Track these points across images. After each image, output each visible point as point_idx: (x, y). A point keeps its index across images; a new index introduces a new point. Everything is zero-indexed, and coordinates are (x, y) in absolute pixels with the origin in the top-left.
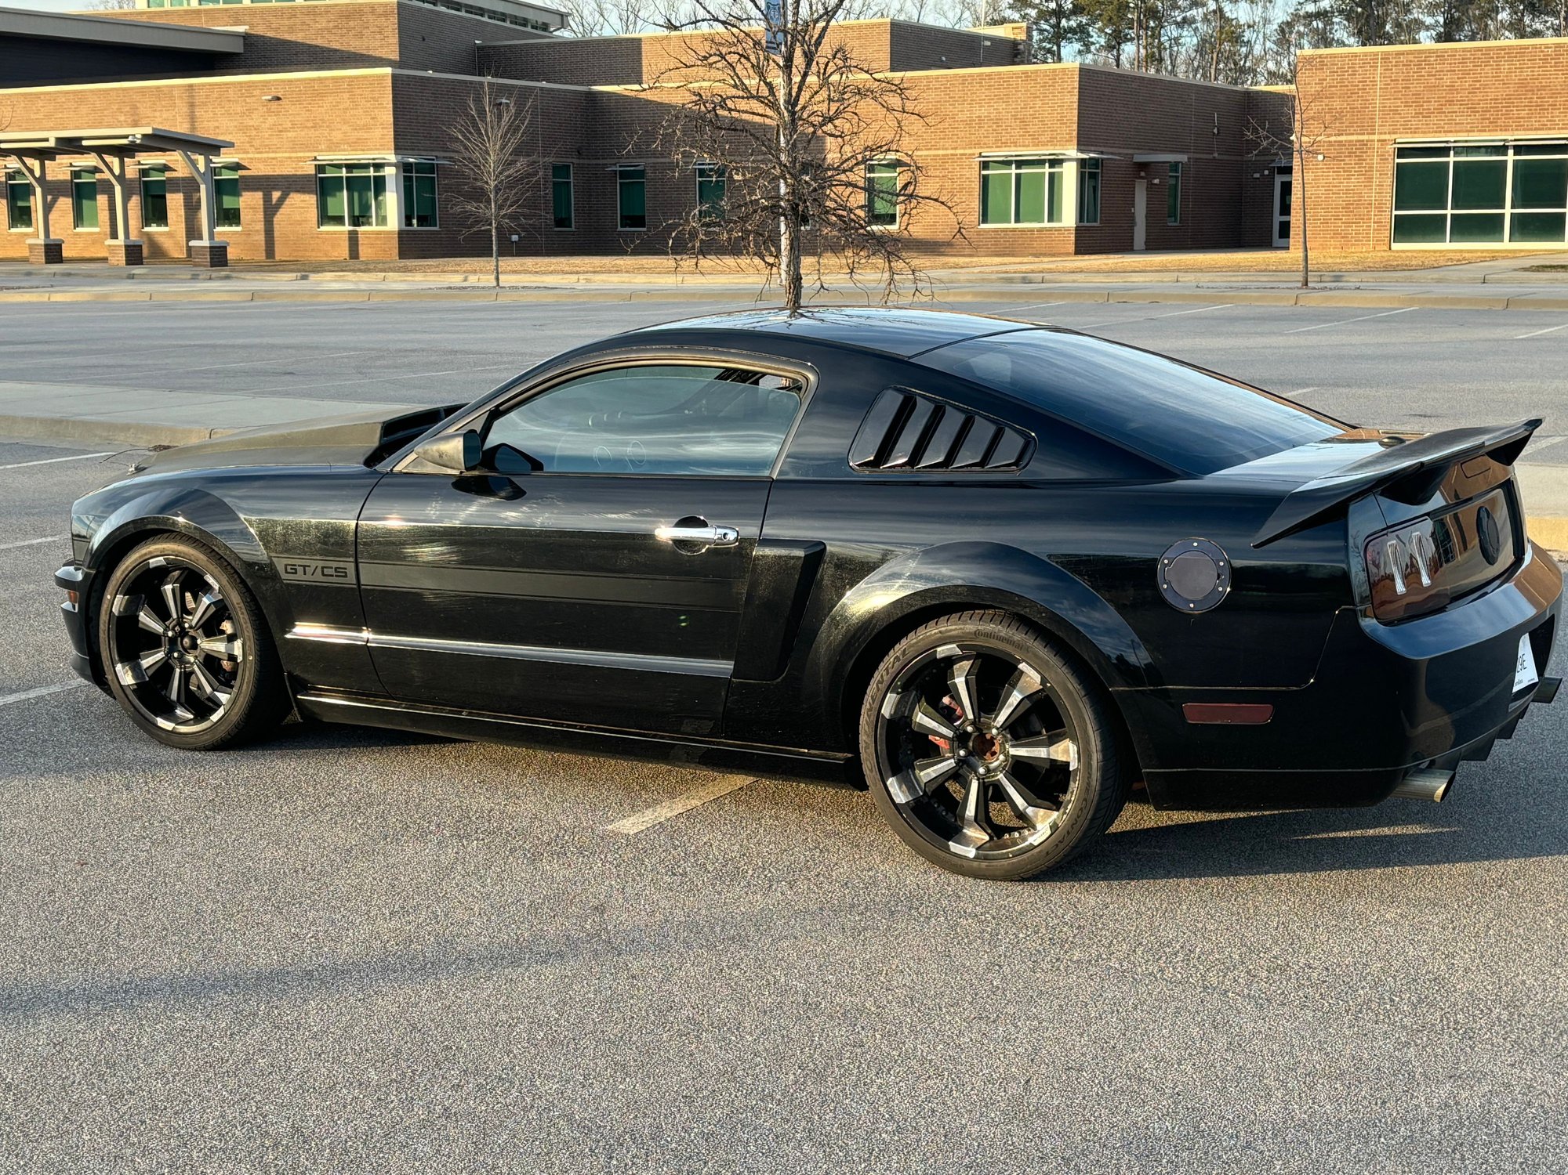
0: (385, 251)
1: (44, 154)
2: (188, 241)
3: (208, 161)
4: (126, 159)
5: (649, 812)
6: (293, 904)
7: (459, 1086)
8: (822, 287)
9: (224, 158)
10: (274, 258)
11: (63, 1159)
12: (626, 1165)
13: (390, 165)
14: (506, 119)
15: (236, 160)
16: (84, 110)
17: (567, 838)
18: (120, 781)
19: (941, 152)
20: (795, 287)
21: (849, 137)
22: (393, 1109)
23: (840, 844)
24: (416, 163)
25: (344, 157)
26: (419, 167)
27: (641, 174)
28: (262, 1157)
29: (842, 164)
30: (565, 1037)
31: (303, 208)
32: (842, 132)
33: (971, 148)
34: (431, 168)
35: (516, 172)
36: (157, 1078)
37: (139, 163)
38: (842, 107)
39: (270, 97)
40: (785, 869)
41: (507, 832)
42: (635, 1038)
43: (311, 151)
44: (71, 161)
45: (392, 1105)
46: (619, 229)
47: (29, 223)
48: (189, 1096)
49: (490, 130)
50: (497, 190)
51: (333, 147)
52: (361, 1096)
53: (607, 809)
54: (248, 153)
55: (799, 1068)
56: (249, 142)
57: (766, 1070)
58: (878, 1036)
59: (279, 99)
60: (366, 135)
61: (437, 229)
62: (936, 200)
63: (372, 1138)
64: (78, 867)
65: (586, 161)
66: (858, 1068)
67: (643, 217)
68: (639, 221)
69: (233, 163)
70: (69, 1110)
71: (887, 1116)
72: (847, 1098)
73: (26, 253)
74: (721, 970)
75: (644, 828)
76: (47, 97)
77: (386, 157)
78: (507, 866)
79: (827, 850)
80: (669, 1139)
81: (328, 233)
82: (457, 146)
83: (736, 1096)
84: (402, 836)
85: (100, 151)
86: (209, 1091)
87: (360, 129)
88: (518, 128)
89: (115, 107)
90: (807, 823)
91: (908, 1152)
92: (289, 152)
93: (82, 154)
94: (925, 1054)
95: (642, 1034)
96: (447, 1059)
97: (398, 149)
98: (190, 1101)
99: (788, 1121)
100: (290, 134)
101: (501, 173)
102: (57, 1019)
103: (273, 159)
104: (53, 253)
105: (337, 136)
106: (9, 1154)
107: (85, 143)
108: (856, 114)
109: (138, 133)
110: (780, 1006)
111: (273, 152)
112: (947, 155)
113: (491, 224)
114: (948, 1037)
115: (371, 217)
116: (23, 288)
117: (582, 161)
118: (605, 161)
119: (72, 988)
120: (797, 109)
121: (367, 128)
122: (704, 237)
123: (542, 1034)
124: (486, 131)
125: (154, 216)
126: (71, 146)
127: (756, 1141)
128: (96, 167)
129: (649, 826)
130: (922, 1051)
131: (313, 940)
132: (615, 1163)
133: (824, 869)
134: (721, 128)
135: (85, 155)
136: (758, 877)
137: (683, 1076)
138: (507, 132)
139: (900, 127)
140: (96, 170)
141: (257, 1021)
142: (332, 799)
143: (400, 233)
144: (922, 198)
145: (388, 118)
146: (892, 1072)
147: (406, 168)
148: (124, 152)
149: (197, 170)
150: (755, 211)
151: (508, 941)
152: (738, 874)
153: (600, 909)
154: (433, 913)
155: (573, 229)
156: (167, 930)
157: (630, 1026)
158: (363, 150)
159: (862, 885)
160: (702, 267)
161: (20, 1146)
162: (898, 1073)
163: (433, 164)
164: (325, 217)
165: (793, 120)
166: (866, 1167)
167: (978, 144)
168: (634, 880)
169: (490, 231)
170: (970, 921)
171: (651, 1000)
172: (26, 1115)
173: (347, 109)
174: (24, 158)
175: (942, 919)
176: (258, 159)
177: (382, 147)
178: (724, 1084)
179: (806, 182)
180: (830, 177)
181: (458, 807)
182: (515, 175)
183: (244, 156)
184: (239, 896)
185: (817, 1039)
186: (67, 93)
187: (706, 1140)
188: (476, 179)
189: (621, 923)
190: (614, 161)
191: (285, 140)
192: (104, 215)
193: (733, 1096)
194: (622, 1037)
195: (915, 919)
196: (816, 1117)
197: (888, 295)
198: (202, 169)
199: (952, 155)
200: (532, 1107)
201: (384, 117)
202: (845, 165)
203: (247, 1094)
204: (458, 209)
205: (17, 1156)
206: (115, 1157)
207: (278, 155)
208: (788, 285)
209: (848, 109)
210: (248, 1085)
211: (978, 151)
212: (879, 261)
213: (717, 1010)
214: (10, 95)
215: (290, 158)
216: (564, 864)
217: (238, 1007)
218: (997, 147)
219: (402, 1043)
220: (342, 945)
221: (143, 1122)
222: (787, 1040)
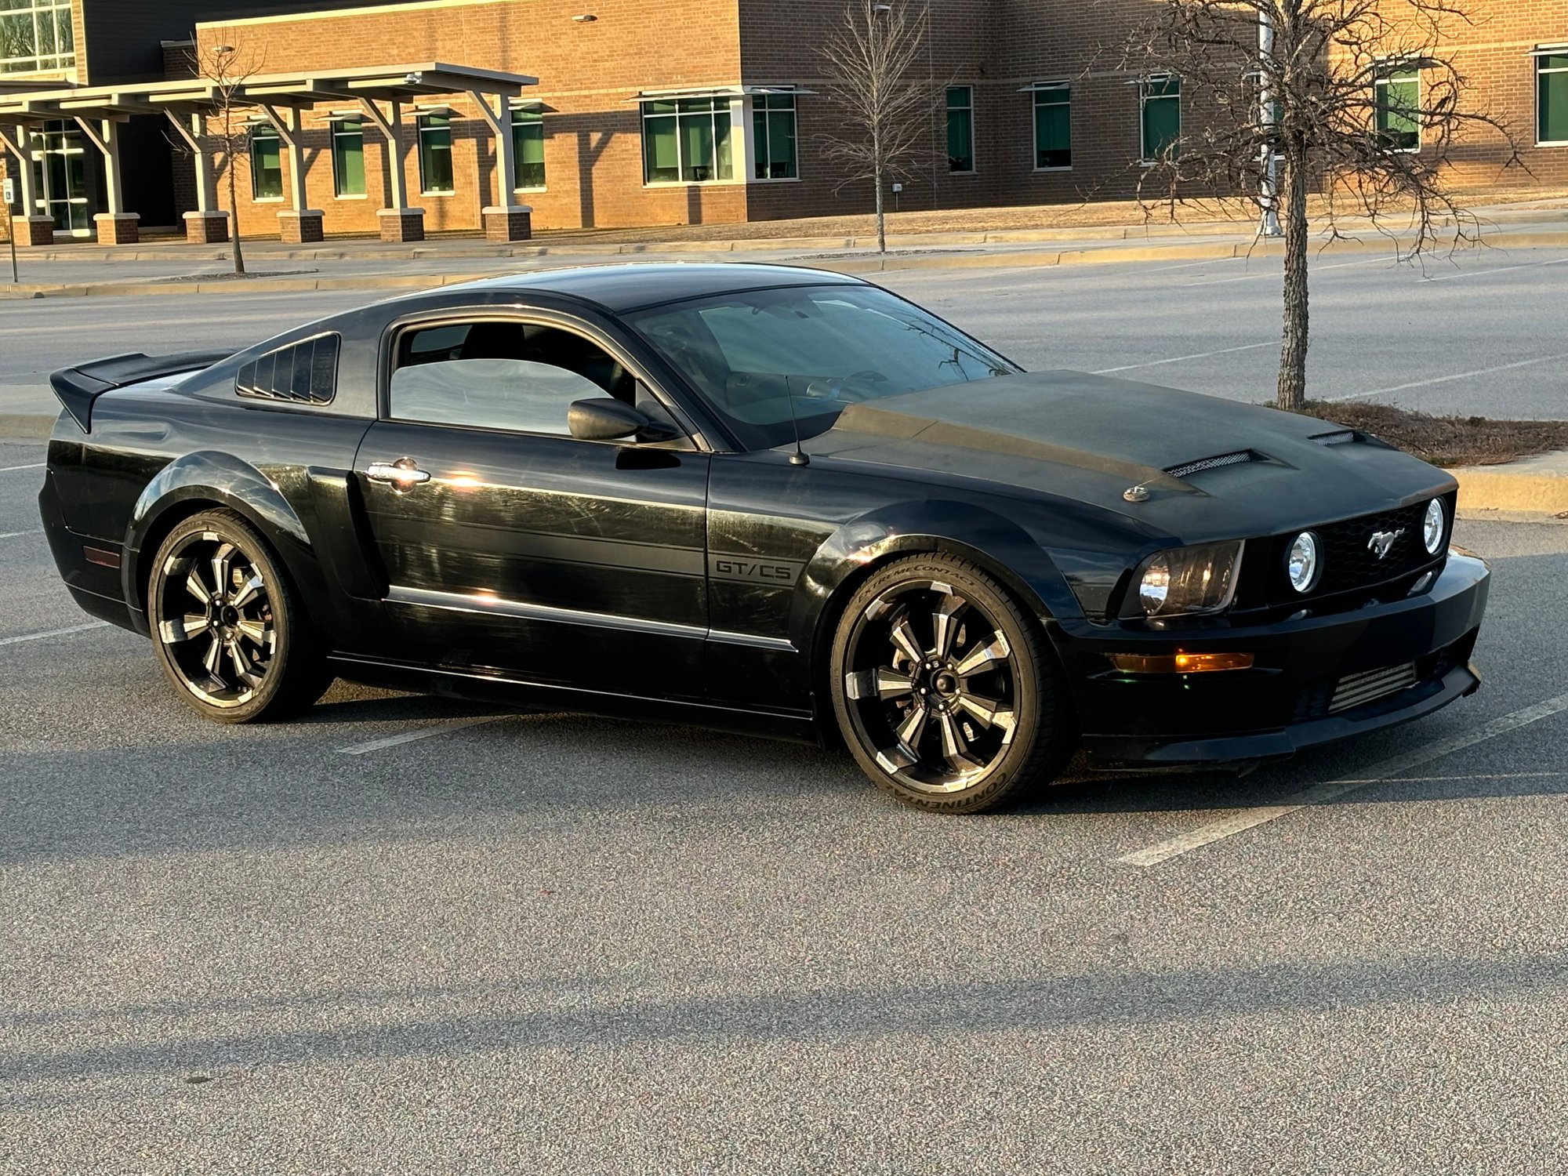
0: (730, 211)
1: (299, 102)
2: (482, 208)
3: (505, 104)
4: (401, 105)
5: (1164, 845)
6: (784, 930)
7: (997, 1093)
8: (1336, 234)
9: (527, 98)
10: (592, 226)
11: (607, 1148)
12: (1187, 1163)
13: (736, 98)
14: (893, 32)
15: (539, 100)
16: (346, 42)
17: (1073, 869)
18: (566, 813)
19: (1479, 47)
20: (1298, 236)
21: (1368, 44)
22: (932, 1111)
23: (1395, 877)
24: (769, 95)
25: (676, 91)
26: (774, 100)
27: (1065, 94)
28: (807, 1149)
29: (1358, 78)
30: (1103, 1053)
31: (624, 159)
32: (1359, 38)
33: (1523, 39)
34: (789, 101)
35: (907, 101)
36: (682, 1082)
37: (417, 109)
38: (1359, 8)
39: (582, 17)
40: (1332, 902)
41: (1005, 864)
42: (1180, 1056)
43: (634, 85)
44: (331, 109)
45: (930, 1108)
46: (1036, 169)
47: (278, 191)
48: (719, 1097)
49: (872, 48)
50: (882, 125)
51: (663, 78)
52: (897, 1100)
53: (1114, 842)
54: (555, 91)
55: (1366, 1085)
56: (555, 77)
57: (1329, 1086)
58: (1453, 1059)
59: (593, 18)
60: (705, 61)
61: (796, 179)
62: (1484, 119)
63: (916, 1135)
64: (546, 896)
65: (991, 82)
66: (1433, 1086)
67: (1068, 152)
68: (1061, 157)
69: (536, 104)
70: (600, 1107)
71: (1468, 1128)
72: (1422, 1112)
73: (276, 229)
74: (1268, 996)
75: (1160, 861)
76: (300, 27)
77: (730, 88)
78: (1010, 897)
79: (1380, 883)
80: (1230, 1143)
81: (656, 190)
82: (830, 71)
83: (1298, 1108)
84: (888, 866)
85: (369, 94)
86: (739, 1093)
87: (698, 53)
88: (908, 45)
89: (385, 38)
90: (1353, 856)
91: (1494, 1159)
92: (606, 87)
93: (347, 99)
94: (1507, 1075)
95: (1187, 1052)
96: (979, 1070)
97: (746, 78)
98: (722, 1102)
99: (1358, 1131)
100: (607, 64)
101: (886, 104)
102: (564, 1031)
103: (586, 97)
104: (312, 228)
105: (668, 63)
106: (552, 1144)
107: (352, 85)
108: (1377, 15)
109: (418, 68)
110: (1340, 1028)
111: (586, 88)
112: (1489, 50)
113: (874, 171)
114: (1533, 1059)
115: (712, 168)
116: (282, 274)
117: (983, 82)
118: (1017, 80)
119: (572, 1004)
120: (1300, 11)
121: (707, 51)
122: (1182, 179)
123: (1078, 1050)
124: (868, 51)
125: (435, 176)
126: (334, 89)
127: (1325, 1147)
128: (362, 116)
129: (1166, 858)
130: (1504, 1073)
131: (813, 963)
132: (1175, 1161)
133: (1377, 902)
134: (1203, 41)
135: (351, 101)
136: (1301, 908)
137: (1237, 1090)
138: (896, 48)
139: (1436, 28)
140: (363, 119)
141: (772, 1033)
142: (803, 831)
143: (750, 187)
144: (1465, 116)
145: (733, 35)
146: (1471, 1090)
147: (758, 101)
148: (399, 95)
149: (492, 114)
150: (1247, 143)
151: (1024, 966)
152: (1276, 907)
153: (1123, 938)
154: (936, 939)
155: (974, 171)
156: (656, 953)
157: (1173, 1045)
158: (701, 81)
159: (1423, 918)
160: (1179, 214)
161: (560, 1138)
162: (1478, 1091)
163: (792, 95)
164: (652, 170)
165: (1295, 27)
166: (1447, 1171)
167: (1533, 34)
168: (1157, 911)
169: (873, 179)
170: (1554, 953)
171: (1192, 1022)
172: (558, 1112)
173: (681, 28)
174: (274, 107)
175: (1521, 951)
176: (568, 97)
177: (726, 76)
178: (1284, 1098)
179: (1312, 103)
180: (1343, 95)
181: (944, 839)
182: (906, 105)
183: (550, 94)
184: (725, 923)
185: (1383, 1059)
186: (325, 20)
187: (1271, 1145)
188: (854, 113)
189: (1147, 951)
190: (1028, 80)
191: (601, 73)
192: (375, 178)
193: (1295, 1108)
194: (1165, 1055)
195: (1488, 951)
196: (1389, 1128)
197: (1421, 242)
198: (498, 115)
199: (1495, 49)
200: (1078, 1113)
201: (729, 36)
202: (1362, 79)
203: (777, 1096)
204: (831, 154)
205: (559, 1146)
206: (658, 1147)
207: (593, 92)
208: (1289, 234)
209: (1368, 9)
210: (777, 1089)
211: (1532, 43)
212: (1409, 200)
213: (1268, 1032)
214: (253, 27)
215: (608, 95)
216: (1074, 895)
217: (749, 1021)
218: (1559, 36)
219: (929, 1055)
220: (845, 968)
221: (678, 1119)
222: (1349, 1060)
